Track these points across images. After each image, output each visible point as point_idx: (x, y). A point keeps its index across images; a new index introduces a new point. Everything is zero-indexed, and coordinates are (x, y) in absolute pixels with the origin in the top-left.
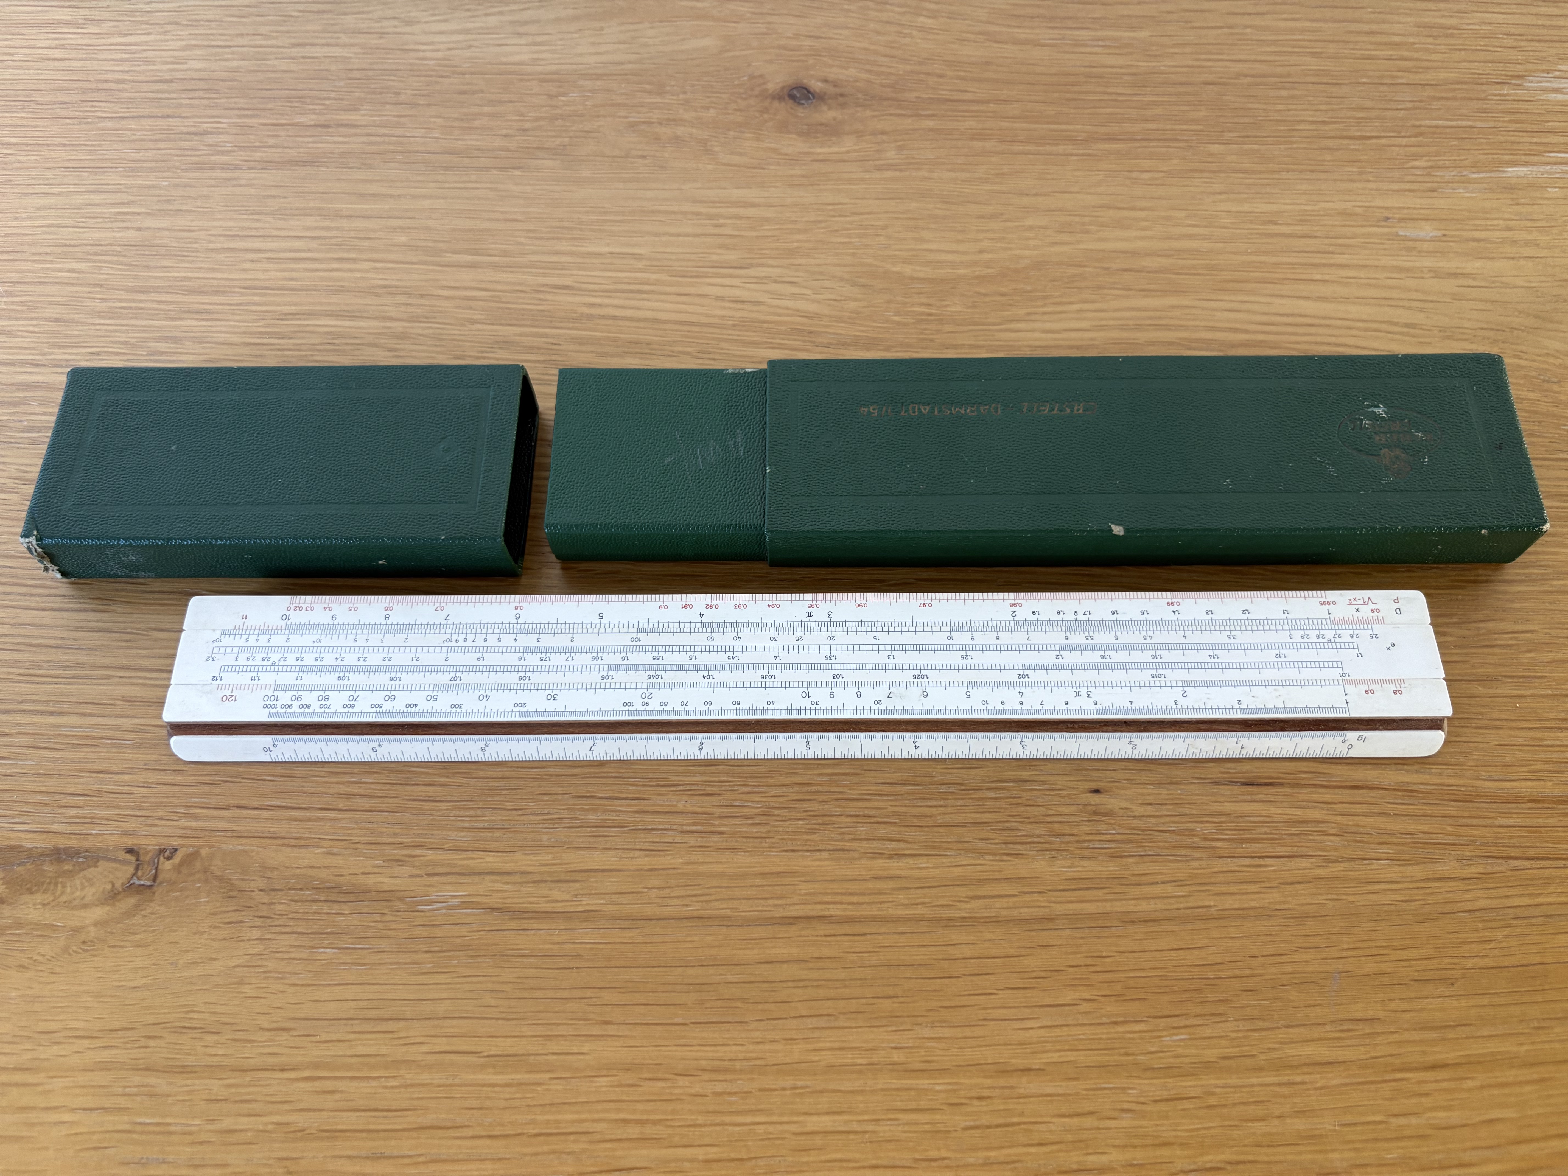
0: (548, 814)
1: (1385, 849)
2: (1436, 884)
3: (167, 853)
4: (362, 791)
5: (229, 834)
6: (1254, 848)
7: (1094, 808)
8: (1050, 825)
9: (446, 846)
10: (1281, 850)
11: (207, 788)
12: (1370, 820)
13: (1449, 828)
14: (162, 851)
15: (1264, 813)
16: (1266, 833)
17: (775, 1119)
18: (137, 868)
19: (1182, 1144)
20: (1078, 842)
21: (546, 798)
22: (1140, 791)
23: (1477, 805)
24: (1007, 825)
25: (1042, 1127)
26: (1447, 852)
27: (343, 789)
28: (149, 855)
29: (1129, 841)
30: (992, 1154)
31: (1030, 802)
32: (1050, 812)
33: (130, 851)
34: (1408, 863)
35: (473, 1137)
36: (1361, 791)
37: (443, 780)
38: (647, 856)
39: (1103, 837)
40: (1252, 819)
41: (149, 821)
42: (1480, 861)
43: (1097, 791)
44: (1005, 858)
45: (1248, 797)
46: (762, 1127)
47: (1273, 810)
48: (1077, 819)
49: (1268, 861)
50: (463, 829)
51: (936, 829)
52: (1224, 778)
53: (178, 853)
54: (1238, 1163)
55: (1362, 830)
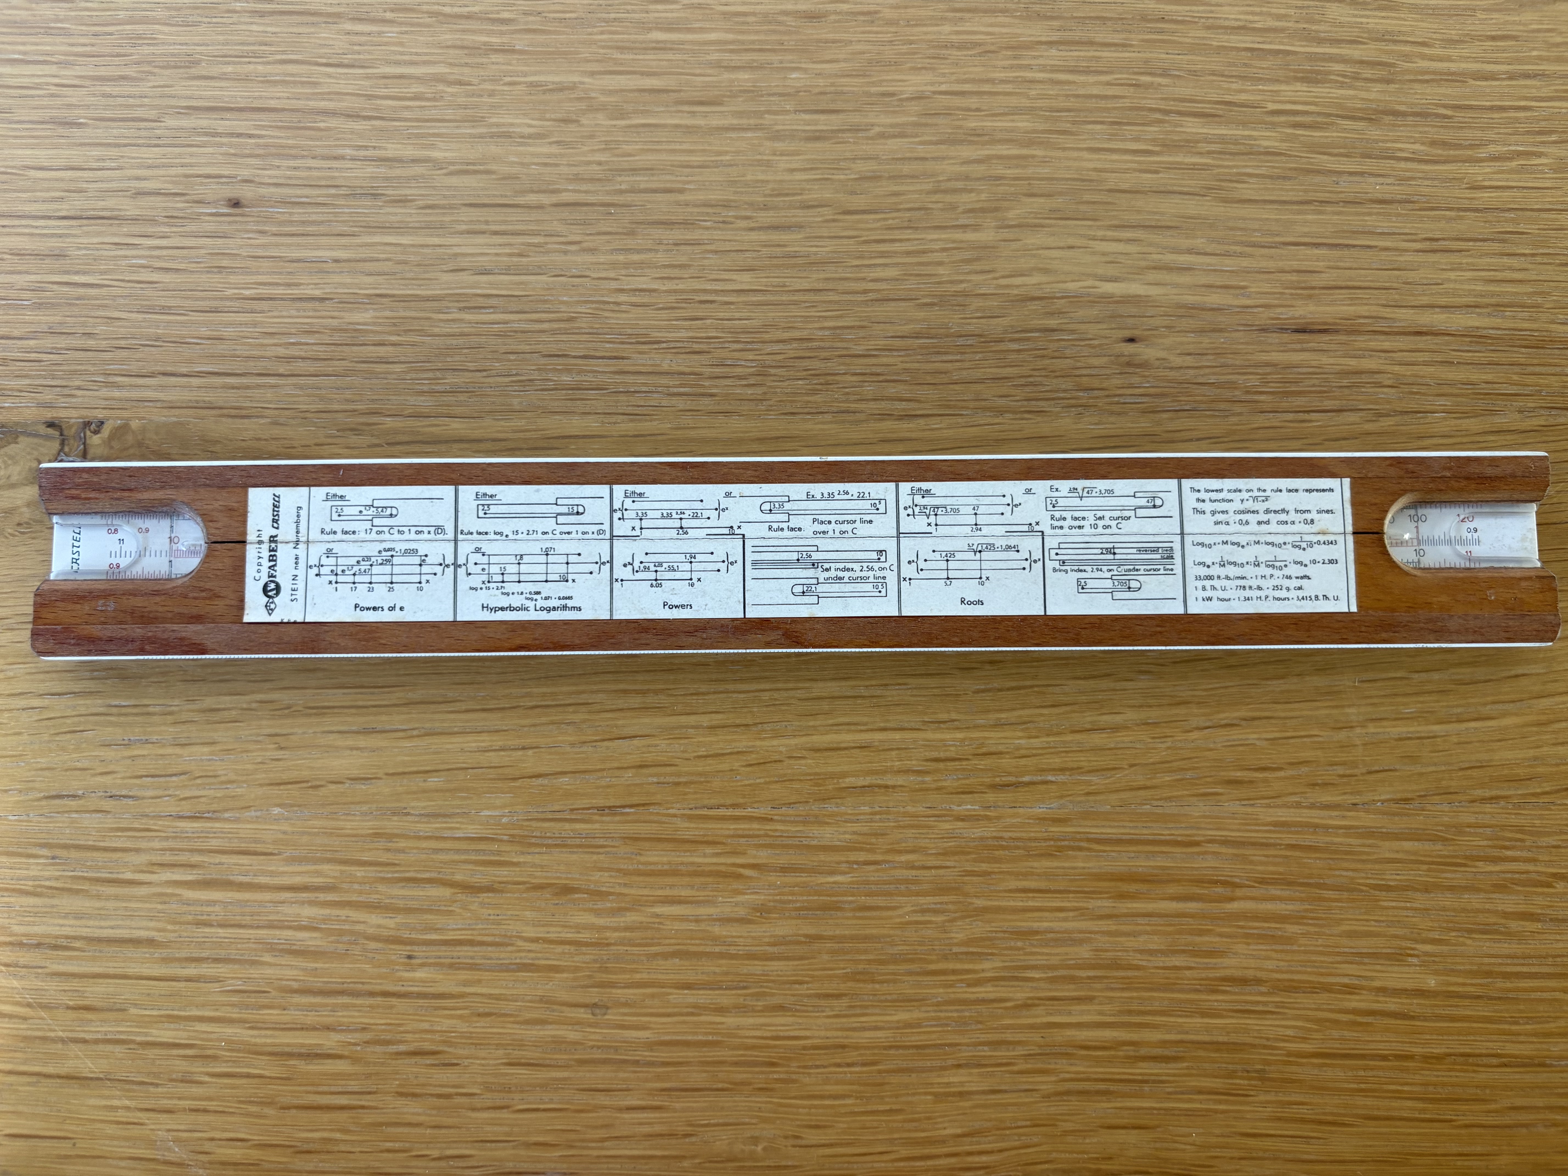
0: (517, 375)
1: (1442, 401)
2: (1492, 438)
3: (93, 427)
4: (303, 354)
5: (159, 405)
6: (1300, 402)
7: (1127, 359)
8: (1077, 379)
9: (406, 412)
10: (1329, 404)
11: (124, 354)
12: (1431, 369)
13: (1515, 377)
14: (87, 424)
15: (1314, 363)
16: (1314, 386)
17: (780, 685)
18: (62, 444)
19: (1199, 703)
20: (1108, 396)
21: (512, 357)
22: (1178, 339)
23: (1549, 351)
24: (1031, 379)
25: (1057, 690)
26: (1508, 403)
27: (281, 351)
28: (73, 430)
29: (1163, 395)
30: (1003, 715)
31: (1056, 354)
32: (1079, 364)
33: (51, 425)
34: (1466, 415)
35: (467, 711)
36: (1424, 338)
37: (394, 338)
38: (632, 421)
39: (1137, 391)
40: (1300, 370)
41: (66, 391)
42: (1542, 412)
43: (1131, 340)
44: (1026, 416)
45: (1299, 346)
46: (767, 694)
47: (1325, 360)
48: (1108, 372)
49: (1314, 416)
50: (422, 393)
51: (951, 386)
52: (1273, 324)
53: (105, 426)
54: (1254, 719)
55: (1420, 380)
